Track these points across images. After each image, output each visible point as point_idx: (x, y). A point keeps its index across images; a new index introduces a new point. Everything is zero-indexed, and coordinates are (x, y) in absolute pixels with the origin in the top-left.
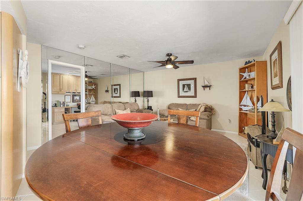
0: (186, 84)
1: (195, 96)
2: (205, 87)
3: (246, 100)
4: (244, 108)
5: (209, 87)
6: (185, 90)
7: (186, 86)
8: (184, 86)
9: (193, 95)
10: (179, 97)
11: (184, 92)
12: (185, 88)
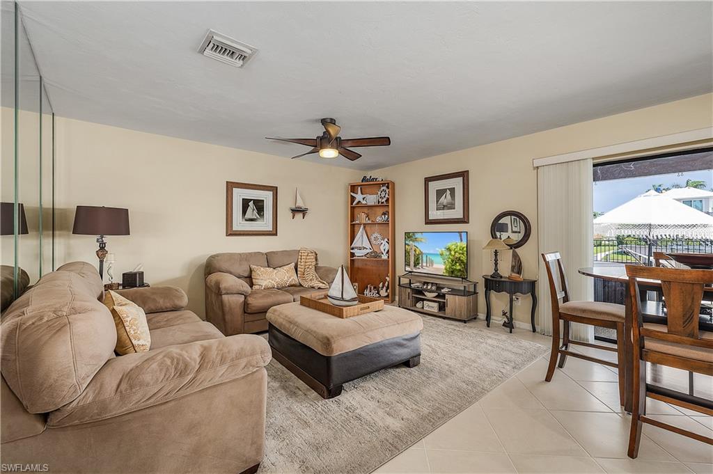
0: (251, 200)
1: (274, 233)
2: (296, 211)
3: (361, 239)
4: (358, 253)
5: (303, 212)
6: (249, 214)
7: (251, 204)
8: (246, 203)
9: (270, 228)
10: (231, 233)
11: (246, 220)
12: (249, 211)
